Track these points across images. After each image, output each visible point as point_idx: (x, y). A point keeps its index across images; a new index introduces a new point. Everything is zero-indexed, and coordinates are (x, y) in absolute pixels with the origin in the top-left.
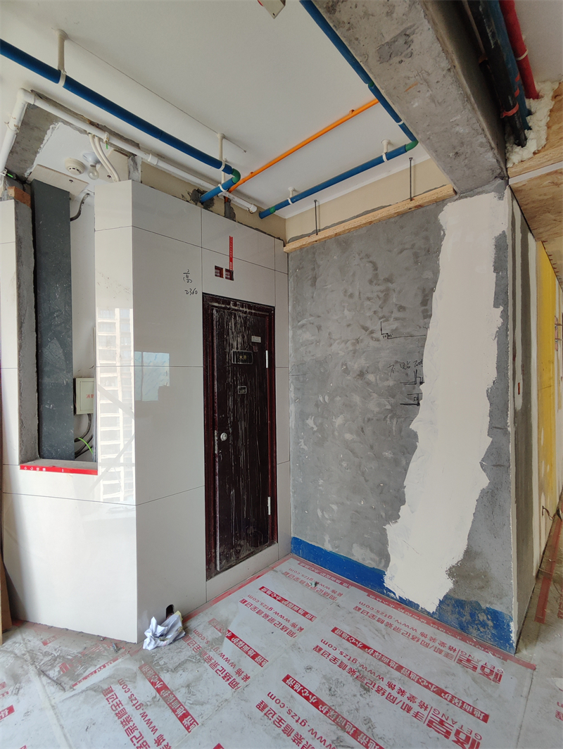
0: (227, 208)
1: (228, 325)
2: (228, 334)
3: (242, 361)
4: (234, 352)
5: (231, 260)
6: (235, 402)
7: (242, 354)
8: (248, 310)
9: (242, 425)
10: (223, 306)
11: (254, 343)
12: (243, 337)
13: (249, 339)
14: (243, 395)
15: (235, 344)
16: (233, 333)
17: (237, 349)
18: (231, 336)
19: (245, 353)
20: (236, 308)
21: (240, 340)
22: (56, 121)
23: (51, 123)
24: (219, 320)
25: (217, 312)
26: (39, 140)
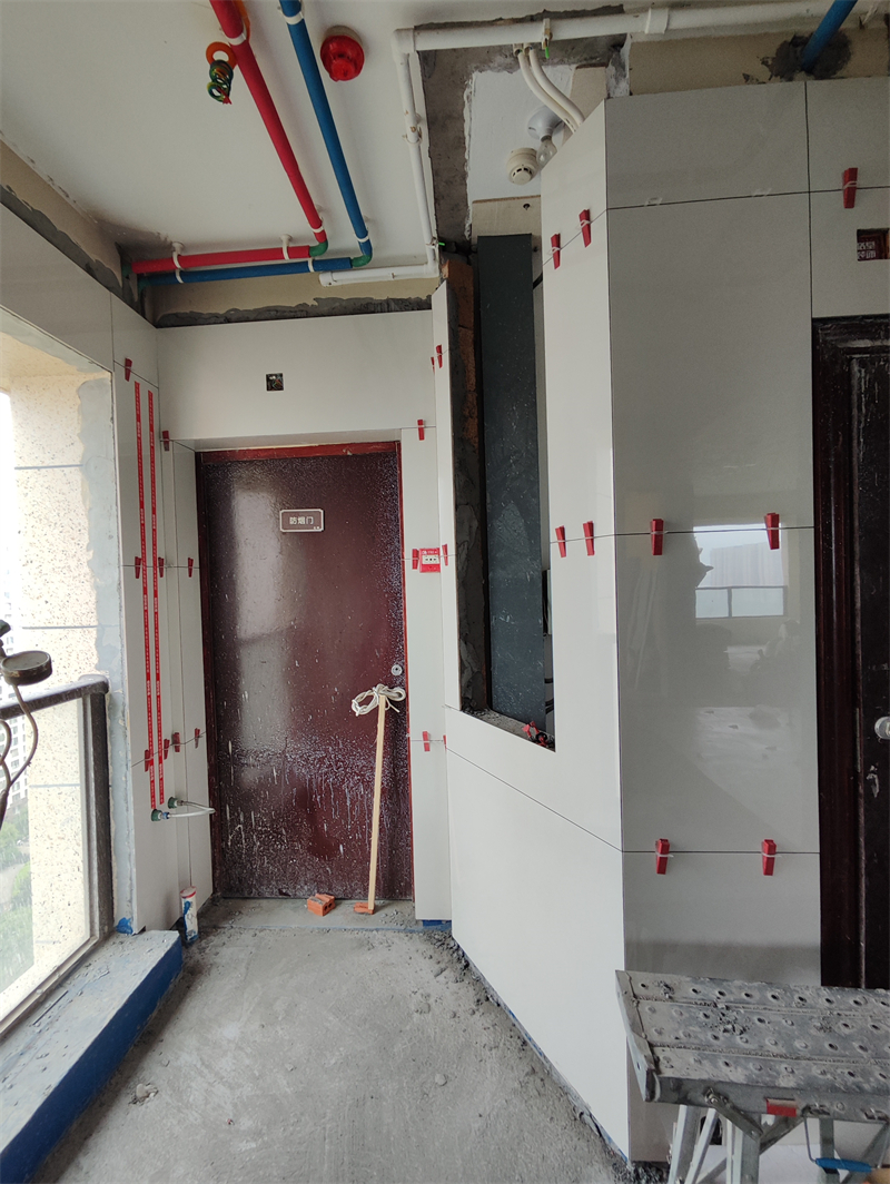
22: (469, 76)
23: (463, 86)
24: (870, 390)
25: (862, 363)
26: (460, 143)
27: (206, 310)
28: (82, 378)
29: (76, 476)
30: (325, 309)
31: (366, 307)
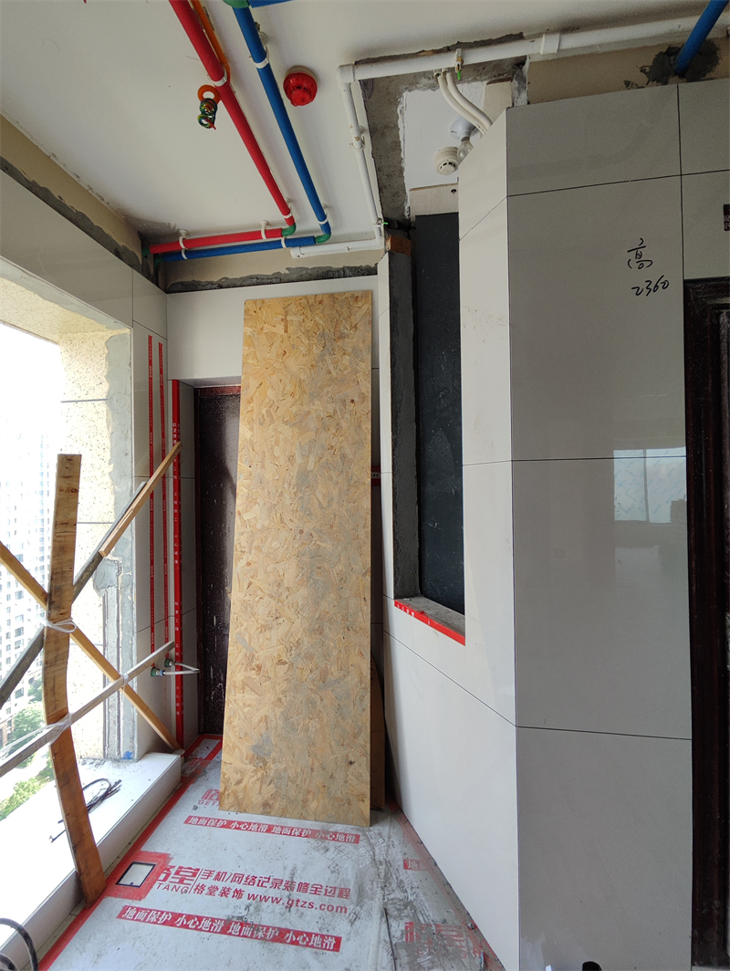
22: (401, 96)
23: (396, 103)
26: (396, 146)
27: (204, 279)
28: (109, 334)
29: (103, 407)
30: (295, 277)
31: (327, 274)
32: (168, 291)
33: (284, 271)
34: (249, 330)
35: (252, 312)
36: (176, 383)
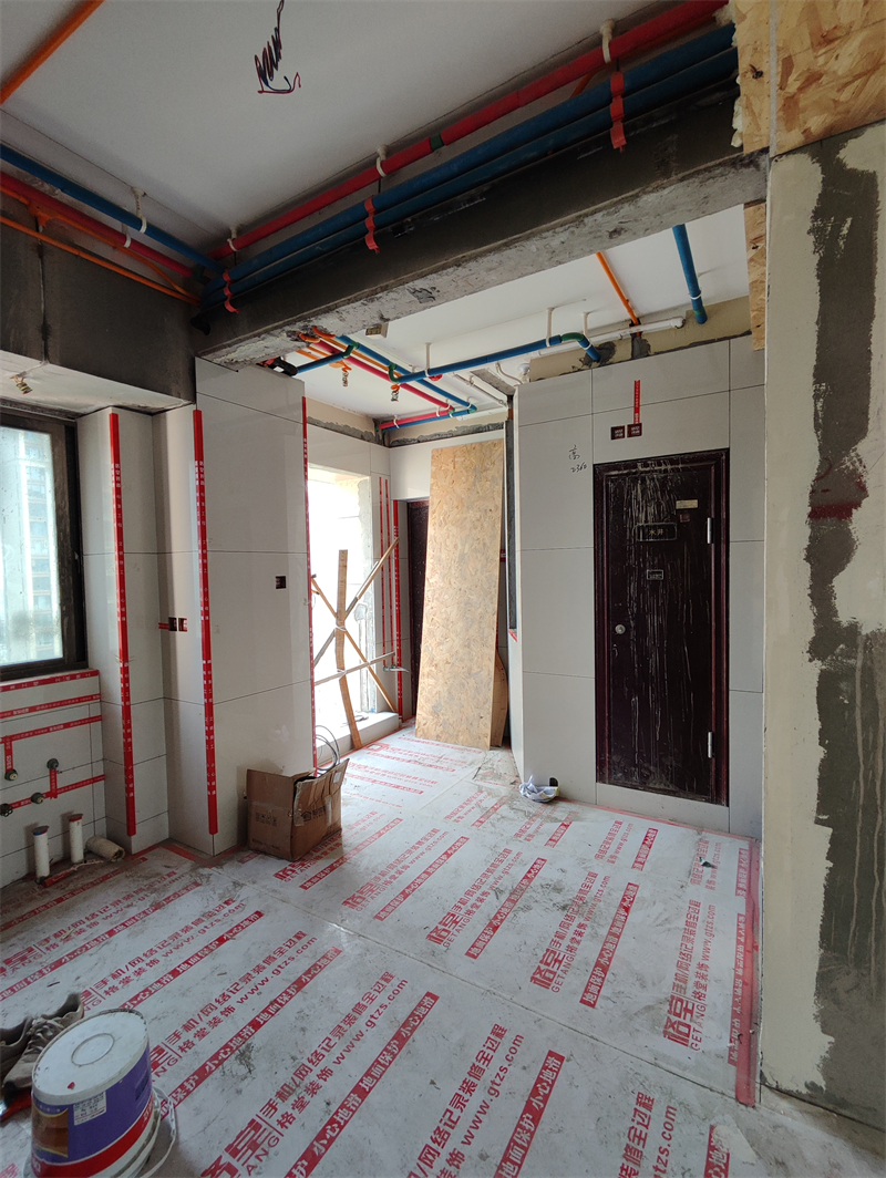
0: (636, 344)
1: (629, 493)
2: (630, 505)
3: (654, 537)
4: (639, 528)
5: (637, 410)
6: (640, 589)
7: (655, 528)
8: (669, 467)
9: (654, 622)
10: (625, 472)
11: (682, 511)
12: (659, 505)
13: (671, 505)
14: (656, 582)
15: (642, 516)
16: (638, 503)
17: (646, 521)
18: (635, 506)
19: (660, 527)
20: (648, 469)
21: (651, 510)
24: (615, 491)
25: (612, 482)
27: (409, 438)
28: (360, 480)
29: (358, 520)
30: (460, 433)
31: (479, 430)
32: (390, 447)
33: (454, 429)
34: (434, 468)
35: (436, 456)
36: (396, 502)
